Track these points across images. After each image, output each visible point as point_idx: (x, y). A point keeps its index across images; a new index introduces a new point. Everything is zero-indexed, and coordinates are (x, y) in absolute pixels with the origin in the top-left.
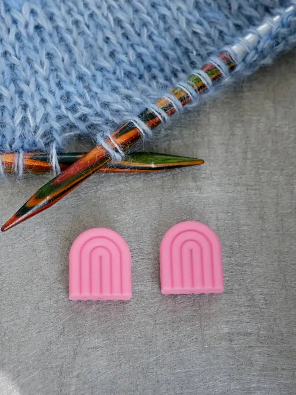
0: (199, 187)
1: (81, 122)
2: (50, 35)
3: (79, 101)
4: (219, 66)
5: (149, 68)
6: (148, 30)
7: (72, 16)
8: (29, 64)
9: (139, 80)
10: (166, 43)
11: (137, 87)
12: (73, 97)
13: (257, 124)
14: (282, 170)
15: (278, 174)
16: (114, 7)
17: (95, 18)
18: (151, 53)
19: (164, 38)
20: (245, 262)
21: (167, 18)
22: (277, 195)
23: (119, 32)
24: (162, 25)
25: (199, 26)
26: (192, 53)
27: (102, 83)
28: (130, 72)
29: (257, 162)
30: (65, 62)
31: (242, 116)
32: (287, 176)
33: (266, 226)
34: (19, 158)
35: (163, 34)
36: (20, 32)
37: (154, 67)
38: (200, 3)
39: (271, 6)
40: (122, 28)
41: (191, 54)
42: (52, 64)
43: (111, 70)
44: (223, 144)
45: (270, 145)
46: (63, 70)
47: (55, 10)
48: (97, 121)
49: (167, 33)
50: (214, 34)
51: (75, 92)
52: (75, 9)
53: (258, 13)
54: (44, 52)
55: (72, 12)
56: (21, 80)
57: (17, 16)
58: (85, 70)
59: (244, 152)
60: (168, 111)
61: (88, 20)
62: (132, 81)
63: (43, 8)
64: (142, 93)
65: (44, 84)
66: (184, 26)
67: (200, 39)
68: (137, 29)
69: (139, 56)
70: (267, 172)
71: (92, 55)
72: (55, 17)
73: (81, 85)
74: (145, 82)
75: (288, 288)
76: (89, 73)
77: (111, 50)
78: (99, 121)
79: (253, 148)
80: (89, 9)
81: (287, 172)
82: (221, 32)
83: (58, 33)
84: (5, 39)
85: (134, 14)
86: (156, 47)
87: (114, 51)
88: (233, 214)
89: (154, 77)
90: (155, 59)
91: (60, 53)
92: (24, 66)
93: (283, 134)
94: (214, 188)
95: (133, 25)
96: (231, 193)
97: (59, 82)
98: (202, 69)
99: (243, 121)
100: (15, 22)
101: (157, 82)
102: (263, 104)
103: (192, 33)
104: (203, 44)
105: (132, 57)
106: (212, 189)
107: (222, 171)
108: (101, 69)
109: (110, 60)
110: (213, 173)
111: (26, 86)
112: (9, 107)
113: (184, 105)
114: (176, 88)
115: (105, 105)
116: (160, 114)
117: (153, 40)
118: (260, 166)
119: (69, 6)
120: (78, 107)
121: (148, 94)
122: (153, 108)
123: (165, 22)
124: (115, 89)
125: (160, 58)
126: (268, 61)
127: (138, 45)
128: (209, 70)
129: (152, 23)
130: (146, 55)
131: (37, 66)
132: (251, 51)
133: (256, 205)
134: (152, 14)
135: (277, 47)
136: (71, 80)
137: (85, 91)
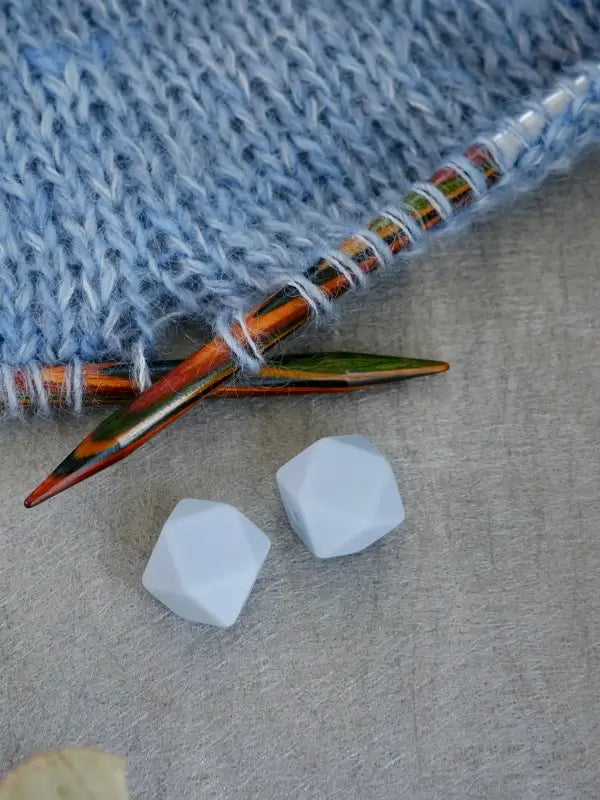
0: (412, 449)
1: (188, 291)
2: (123, 120)
3: (185, 248)
4: (466, 173)
5: (322, 179)
6: (319, 104)
7: (166, 79)
8: (82, 180)
9: (303, 205)
10: (355, 131)
11: (301, 216)
12: (172, 242)
13: (527, 321)
14: (580, 412)
15: (572, 421)
16: (249, 57)
17: (213, 82)
18: (326, 150)
19: (352, 122)
20: (504, 603)
21: (356, 79)
22: (570, 465)
23: (262, 108)
24: (346, 93)
25: (420, 97)
26: (409, 150)
27: (229, 211)
28: (285, 189)
29: (529, 396)
30: (153, 172)
31: (497, 305)
32: (590, 425)
33: (548, 528)
34: (73, 375)
35: (350, 111)
36: (62, 118)
37: (332, 178)
38: (422, 50)
39: (564, 60)
40: (267, 99)
41: (406, 154)
42: (127, 177)
43: (246, 184)
44: (460, 361)
45: (554, 362)
46: (150, 188)
47: (129, 69)
48: (221, 288)
49: (358, 110)
50: (453, 112)
51: (177, 232)
52: (171, 65)
53: (539, 73)
54: (112, 155)
55: (165, 71)
56: (66, 215)
57: (53, 86)
58: (193, 184)
59: (501, 378)
60: (365, 263)
61: (199, 85)
62: (290, 206)
63: (106, 68)
64: (312, 227)
65: (113, 220)
66: (391, 94)
67: (423, 123)
68: (297, 102)
69: (303, 157)
70: (548, 416)
71: (208, 154)
72: (130, 84)
73: (186, 217)
74: (315, 208)
75: (593, 654)
76: (203, 191)
77: (246, 145)
78: (226, 288)
79: (521, 368)
80: (200, 65)
81: (588, 418)
82: (466, 109)
83: (138, 114)
84: (33, 134)
85: (290, 70)
86: (336, 137)
87: (252, 146)
88: (480, 504)
89: (334, 199)
90: (335, 160)
91: (144, 154)
92: (73, 184)
93: (580, 339)
94: (440, 451)
95: (288, 92)
96: (475, 460)
97: (144, 212)
98: (432, 181)
99: (499, 314)
100: (51, 98)
101: (340, 207)
102: (538, 281)
103: (408, 111)
104: (430, 132)
105: (289, 157)
106: (437, 453)
107: (458, 417)
108: (227, 183)
109: (245, 165)
110: (439, 421)
111: (78, 226)
112: (46, 273)
113: (395, 252)
114: (379, 219)
115: (238, 254)
116: (348, 268)
117: (329, 126)
118: (534, 406)
119: (159, 60)
120: (182, 261)
121: (323, 229)
122: (334, 258)
123: (352, 86)
124: (256, 222)
125: (346, 160)
126: (563, 164)
127: (300, 134)
128: (444, 183)
129: (327, 89)
130: (317, 154)
131: (98, 184)
132: (531, 145)
133: (528, 485)
134: (326, 70)
135: (580, 137)
136: (166, 207)
137: (196, 228)
